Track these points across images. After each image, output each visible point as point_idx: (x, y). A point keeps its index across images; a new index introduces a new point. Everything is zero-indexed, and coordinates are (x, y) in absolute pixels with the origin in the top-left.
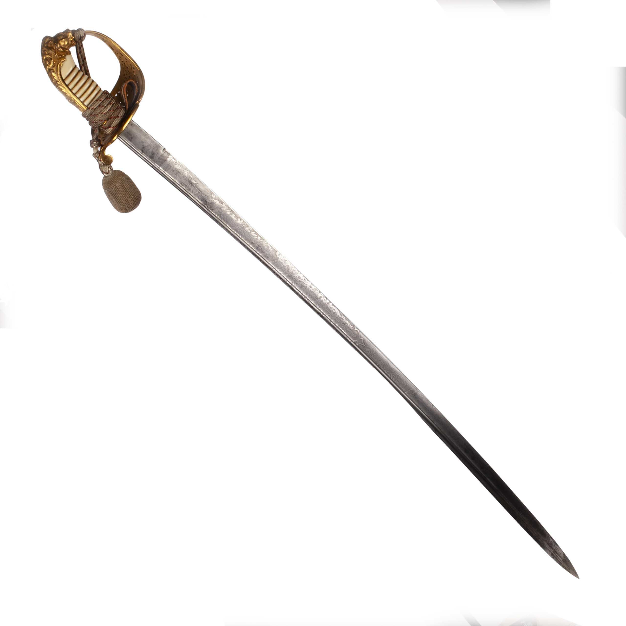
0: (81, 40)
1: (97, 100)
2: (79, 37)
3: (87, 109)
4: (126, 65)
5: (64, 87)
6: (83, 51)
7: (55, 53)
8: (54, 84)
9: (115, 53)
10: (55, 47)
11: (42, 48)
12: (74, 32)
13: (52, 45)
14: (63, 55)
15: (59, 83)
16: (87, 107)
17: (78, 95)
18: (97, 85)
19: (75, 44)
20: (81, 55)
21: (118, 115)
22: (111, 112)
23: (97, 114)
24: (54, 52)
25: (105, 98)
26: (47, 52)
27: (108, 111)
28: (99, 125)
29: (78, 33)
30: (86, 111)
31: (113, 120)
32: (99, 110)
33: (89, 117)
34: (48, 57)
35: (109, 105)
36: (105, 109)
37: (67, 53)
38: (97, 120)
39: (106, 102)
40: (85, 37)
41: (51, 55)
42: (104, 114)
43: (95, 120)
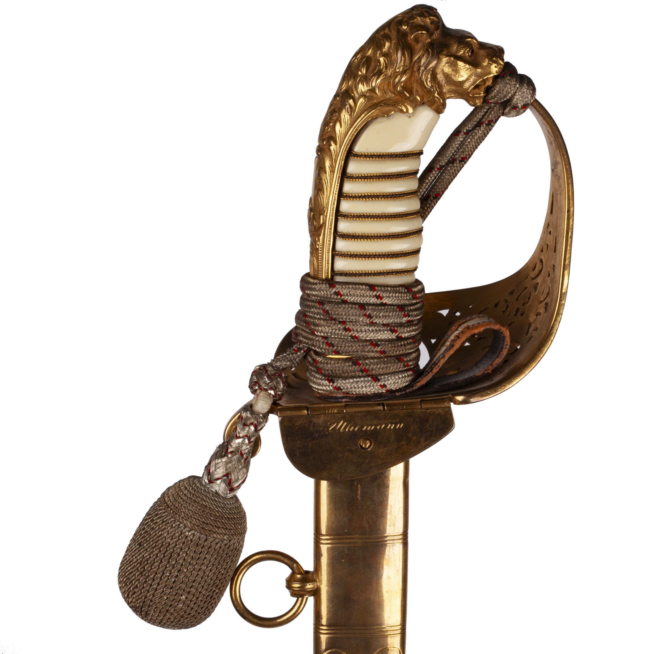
0: (505, 109)
1: (372, 287)
2: (505, 96)
3: (327, 280)
4: (539, 280)
5: (332, 172)
7: (404, 72)
8: (321, 138)
9: (547, 225)
10: (420, 59)
11: (388, 25)
13: (420, 45)
14: (418, 98)
15: (333, 147)
16: (332, 276)
17: (344, 226)
18: (417, 252)
19: (479, 103)
21: (381, 375)
22: (373, 352)
23: (335, 319)
24: (404, 66)
25: (396, 302)
26: (389, 48)
28: (313, 345)
29: (515, 85)
30: (322, 280)
31: (357, 373)
32: (349, 315)
33: (313, 301)
34: (379, 61)
35: (387, 331)
36: (367, 328)
37: (435, 102)
38: (322, 331)
39: (387, 314)
40: (522, 111)
41: (390, 63)
42: (351, 336)
43: (318, 325)
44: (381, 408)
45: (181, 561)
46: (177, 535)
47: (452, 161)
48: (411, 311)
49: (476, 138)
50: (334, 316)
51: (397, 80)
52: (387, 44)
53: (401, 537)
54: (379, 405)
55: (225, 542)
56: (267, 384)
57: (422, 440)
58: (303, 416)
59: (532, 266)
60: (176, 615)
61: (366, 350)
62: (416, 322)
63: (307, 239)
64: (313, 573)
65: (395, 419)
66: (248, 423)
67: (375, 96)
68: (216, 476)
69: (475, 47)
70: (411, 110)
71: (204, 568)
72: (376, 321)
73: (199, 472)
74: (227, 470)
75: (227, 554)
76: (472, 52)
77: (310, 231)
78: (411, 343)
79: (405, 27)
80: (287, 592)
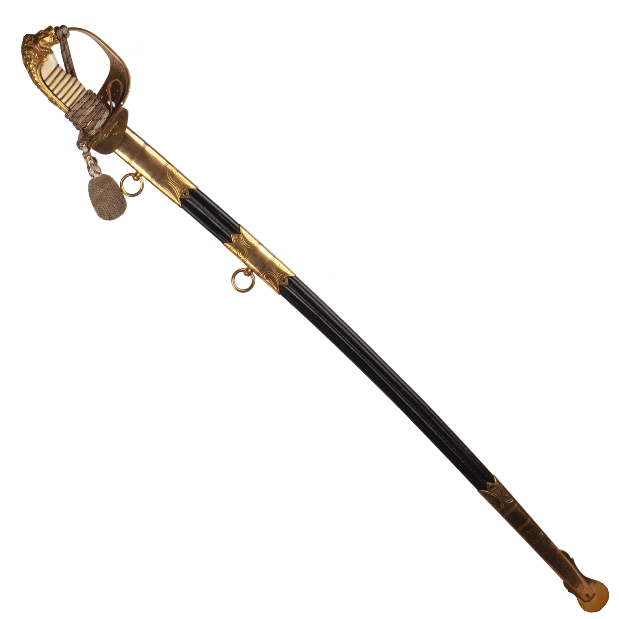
0: (66, 37)
1: (79, 102)
2: (62, 35)
4: (115, 62)
5: (45, 89)
6: (67, 48)
7: (35, 54)
8: (36, 85)
10: (35, 47)
11: (22, 48)
12: (57, 29)
13: (32, 45)
14: (44, 55)
15: (40, 84)
16: (69, 109)
17: (60, 96)
18: (81, 84)
19: (58, 41)
20: (65, 53)
21: (101, 117)
22: (94, 114)
24: (34, 52)
25: (87, 100)
26: (27, 52)
27: (91, 113)
28: (82, 127)
29: (61, 30)
30: (68, 112)
31: (96, 122)
32: (81, 113)
33: (71, 118)
34: (28, 57)
35: (92, 107)
36: (87, 111)
37: (48, 52)
38: (80, 122)
39: (88, 104)
40: (68, 33)
41: (31, 55)
42: (86, 116)
43: (78, 122)
44: (109, 123)
45: (105, 199)
46: (98, 194)
47: (68, 59)
48: (92, 97)
49: (67, 49)
50: (78, 116)
51: (35, 57)
52: (26, 52)
53: (145, 144)
54: (108, 123)
55: (110, 185)
56: (81, 145)
57: (124, 120)
58: (96, 142)
59: (111, 60)
60: (117, 210)
61: (92, 115)
62: (96, 99)
63: (57, 107)
64: (136, 172)
65: (114, 122)
66: (86, 156)
67: (35, 65)
68: (93, 174)
69: (44, 32)
70: (45, 59)
71: (111, 195)
72: (87, 107)
73: (90, 178)
74: (93, 170)
75: (113, 187)
76: (44, 34)
77: (55, 105)
78: (100, 104)
79: (25, 45)
80: (136, 181)
